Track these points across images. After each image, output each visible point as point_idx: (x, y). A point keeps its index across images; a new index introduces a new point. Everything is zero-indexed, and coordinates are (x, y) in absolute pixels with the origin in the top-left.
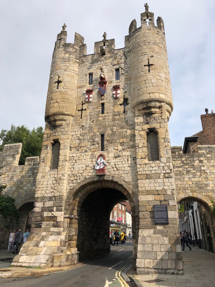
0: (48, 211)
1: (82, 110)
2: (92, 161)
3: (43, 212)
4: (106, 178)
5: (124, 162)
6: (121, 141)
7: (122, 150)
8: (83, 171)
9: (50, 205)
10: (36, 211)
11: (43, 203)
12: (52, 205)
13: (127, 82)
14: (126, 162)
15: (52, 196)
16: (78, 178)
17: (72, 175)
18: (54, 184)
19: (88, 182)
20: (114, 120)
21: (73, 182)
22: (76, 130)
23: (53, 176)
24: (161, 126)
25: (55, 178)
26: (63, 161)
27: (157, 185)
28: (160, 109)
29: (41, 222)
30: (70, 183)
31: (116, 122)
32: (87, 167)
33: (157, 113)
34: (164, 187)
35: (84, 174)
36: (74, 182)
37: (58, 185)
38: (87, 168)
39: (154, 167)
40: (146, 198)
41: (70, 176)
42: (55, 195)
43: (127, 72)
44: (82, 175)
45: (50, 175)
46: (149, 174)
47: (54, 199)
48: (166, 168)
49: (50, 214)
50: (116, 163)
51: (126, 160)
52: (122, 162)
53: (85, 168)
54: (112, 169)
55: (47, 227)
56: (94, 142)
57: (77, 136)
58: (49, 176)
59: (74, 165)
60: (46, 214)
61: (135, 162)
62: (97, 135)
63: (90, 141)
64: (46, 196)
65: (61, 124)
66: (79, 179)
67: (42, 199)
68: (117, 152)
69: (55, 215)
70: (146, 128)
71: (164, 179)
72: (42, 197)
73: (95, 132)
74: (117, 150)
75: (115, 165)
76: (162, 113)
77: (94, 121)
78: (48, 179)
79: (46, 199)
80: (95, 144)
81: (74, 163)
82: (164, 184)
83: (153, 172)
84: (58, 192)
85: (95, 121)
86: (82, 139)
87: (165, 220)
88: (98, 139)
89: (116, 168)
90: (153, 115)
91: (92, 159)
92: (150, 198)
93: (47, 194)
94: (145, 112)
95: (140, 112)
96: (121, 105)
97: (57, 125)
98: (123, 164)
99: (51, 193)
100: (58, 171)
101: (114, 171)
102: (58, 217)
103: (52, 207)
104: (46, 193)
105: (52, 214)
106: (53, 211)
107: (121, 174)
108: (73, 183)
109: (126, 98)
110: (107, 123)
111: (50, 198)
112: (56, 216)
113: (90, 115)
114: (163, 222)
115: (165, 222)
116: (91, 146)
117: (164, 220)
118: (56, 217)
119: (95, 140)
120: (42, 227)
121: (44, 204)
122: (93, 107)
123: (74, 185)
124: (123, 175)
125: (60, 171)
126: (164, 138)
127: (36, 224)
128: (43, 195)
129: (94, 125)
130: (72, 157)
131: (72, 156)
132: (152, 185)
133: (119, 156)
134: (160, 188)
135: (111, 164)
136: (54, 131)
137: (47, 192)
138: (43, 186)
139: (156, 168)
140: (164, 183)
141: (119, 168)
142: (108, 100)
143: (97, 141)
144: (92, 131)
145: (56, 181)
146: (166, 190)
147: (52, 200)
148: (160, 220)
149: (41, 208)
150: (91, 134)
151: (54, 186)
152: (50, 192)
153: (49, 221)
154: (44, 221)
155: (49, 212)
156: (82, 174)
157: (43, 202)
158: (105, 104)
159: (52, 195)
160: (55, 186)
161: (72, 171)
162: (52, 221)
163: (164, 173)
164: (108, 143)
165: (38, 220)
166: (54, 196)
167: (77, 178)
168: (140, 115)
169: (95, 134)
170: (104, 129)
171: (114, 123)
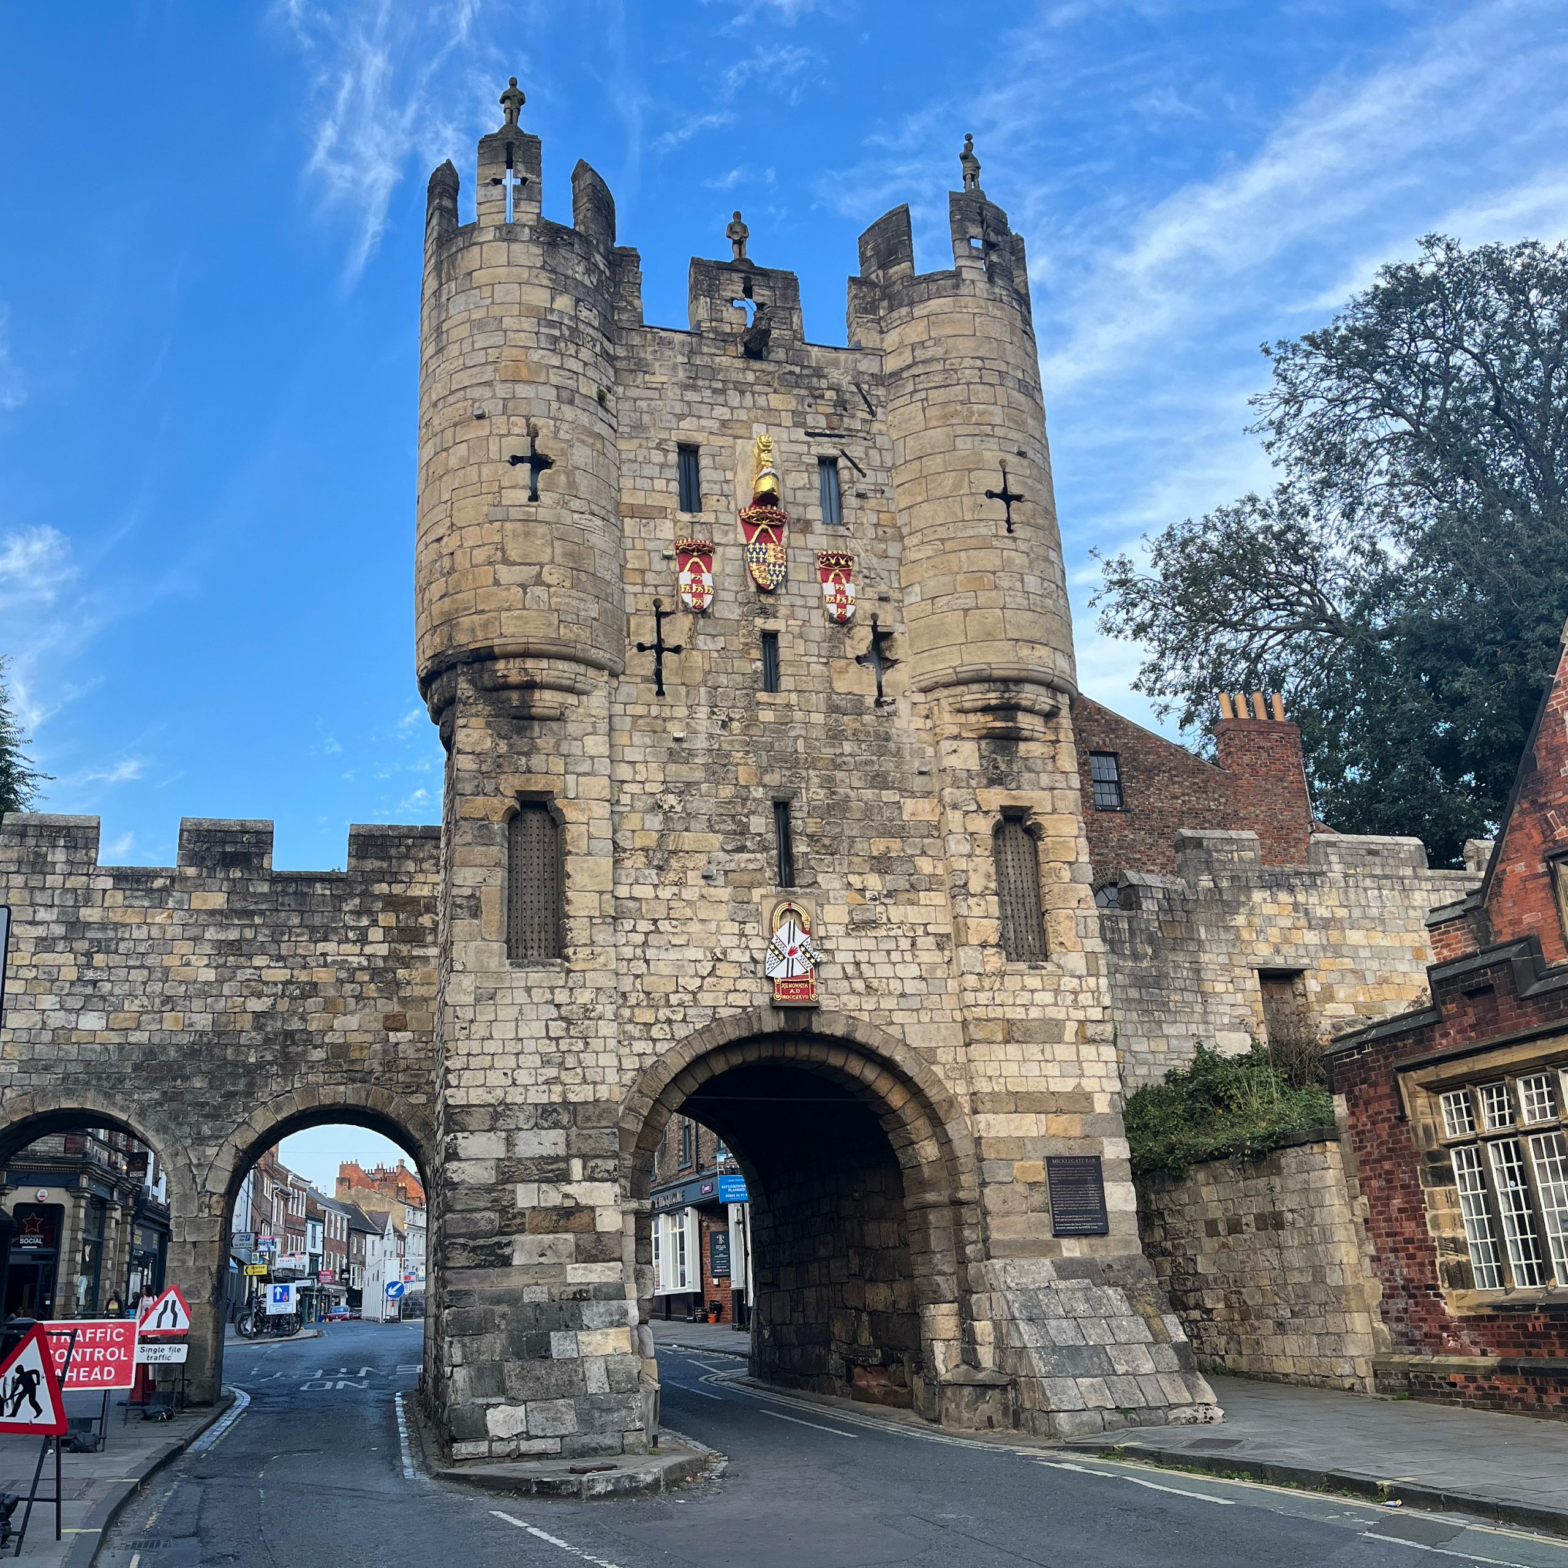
0: (540, 1181)
1: (659, 648)
2: (742, 935)
3: (509, 1187)
4: (819, 1026)
5: (895, 957)
6: (878, 846)
7: (886, 896)
8: (697, 982)
9: (547, 1150)
10: (463, 1182)
11: (507, 1139)
12: (561, 1151)
13: (883, 546)
14: (908, 957)
15: (551, 1104)
16: (680, 1017)
17: (642, 996)
18: (557, 1039)
19: (732, 1037)
20: (835, 735)
21: (648, 1031)
22: (640, 758)
23: (549, 996)
24: (1059, 804)
25: (558, 1006)
26: (591, 918)
27: (1052, 1069)
28: (1050, 725)
29: (504, 1239)
30: (634, 1039)
31: (847, 747)
32: (719, 960)
33: (1037, 740)
34: (1085, 1082)
35: (706, 999)
36: (655, 1032)
37: (580, 1045)
38: (722, 969)
39: (1036, 990)
40: (1012, 1127)
41: (632, 1001)
42: (572, 1098)
43: (883, 492)
44: (695, 999)
45: (528, 990)
46: (1021, 1020)
47: (565, 1119)
48: (1085, 999)
49: (552, 1197)
50: (862, 957)
51: (905, 944)
52: (888, 952)
53: (708, 966)
54: (846, 983)
55: (542, 1259)
56: (742, 834)
57: (648, 789)
58: (521, 997)
59: (645, 943)
60: (526, 1196)
61: (946, 959)
62: (755, 799)
63: (723, 827)
64: (519, 1100)
65: (562, 714)
66: (684, 1020)
67: (496, 1116)
68: (862, 901)
69: (583, 1202)
70: (995, 806)
71: (1081, 1047)
72: (492, 1105)
73: (742, 783)
74: (863, 890)
75: (857, 964)
76: (1058, 741)
77: (731, 719)
78: (521, 1013)
79: (522, 1117)
80: (748, 844)
81: (647, 934)
82: (1081, 1069)
83: (1034, 1013)
84: (585, 1081)
85: (735, 725)
86: (679, 809)
87: (1094, 1220)
88: (761, 823)
89: (865, 980)
90: (1022, 746)
91: (741, 923)
92: (1030, 1125)
93: (521, 1089)
94: (990, 725)
95: (961, 718)
96: (859, 660)
97: (539, 710)
98: (894, 964)
99: (545, 1087)
100: (569, 971)
101: (853, 992)
102: (598, 1212)
103: (557, 1159)
104: (514, 1084)
105: (566, 1196)
106: (570, 1182)
107: (890, 1011)
108: (654, 1041)
109: (885, 630)
110: (800, 745)
111: (544, 1111)
112: (591, 1203)
113: (710, 684)
114: (1087, 1226)
115: (1094, 1226)
116: (728, 857)
117: (1089, 1217)
118: (592, 1209)
119: (746, 826)
120: (517, 1261)
121: (510, 1143)
122: (720, 642)
123: (661, 1047)
124: (898, 1018)
125: (583, 971)
126: (1070, 863)
127: (474, 1250)
128: (500, 1093)
129: (737, 747)
130: (631, 904)
131: (632, 898)
132: (1033, 1069)
133: (874, 922)
134: (1067, 1086)
135: (840, 957)
136: (522, 743)
137: (523, 1077)
138: (491, 1047)
139: (1047, 997)
140: (1080, 1063)
141: (875, 984)
142: (800, 623)
143: (760, 835)
144: (730, 776)
145: (564, 1025)
146: (1088, 1097)
147: (556, 1125)
148: (1077, 1218)
149: (493, 1163)
150: (727, 792)
151: (559, 1051)
152: (540, 1080)
153: (552, 1232)
154: (521, 1230)
155: (544, 1186)
156: (699, 996)
157: (504, 1134)
158: (783, 641)
159: (556, 1098)
160: (563, 1047)
161: (637, 976)
162: (567, 1231)
163: (1079, 1021)
164: (818, 853)
165: (483, 1226)
166: (565, 1103)
167: (673, 1017)
168: (964, 735)
169: (745, 794)
170: (788, 773)
171: (838, 751)
